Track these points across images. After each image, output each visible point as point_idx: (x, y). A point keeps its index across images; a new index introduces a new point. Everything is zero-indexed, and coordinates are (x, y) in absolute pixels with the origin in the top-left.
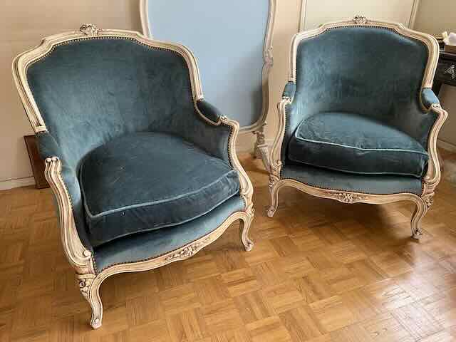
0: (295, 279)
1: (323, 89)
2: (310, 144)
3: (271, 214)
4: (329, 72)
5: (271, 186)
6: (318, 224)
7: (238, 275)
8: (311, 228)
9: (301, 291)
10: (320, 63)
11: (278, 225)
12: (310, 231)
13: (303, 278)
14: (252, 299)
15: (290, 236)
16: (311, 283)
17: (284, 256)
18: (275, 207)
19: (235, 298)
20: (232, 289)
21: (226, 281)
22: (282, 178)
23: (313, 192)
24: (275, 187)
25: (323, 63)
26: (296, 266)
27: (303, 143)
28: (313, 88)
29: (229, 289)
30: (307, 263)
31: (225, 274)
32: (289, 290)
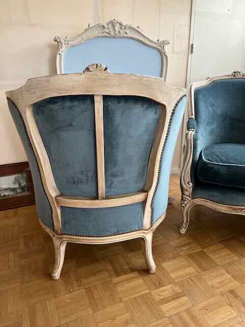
0: (222, 294)
1: (215, 126)
2: (219, 166)
3: (183, 231)
4: (219, 112)
5: (183, 205)
6: (224, 238)
7: (167, 293)
8: (221, 242)
9: (231, 306)
10: (212, 105)
11: (191, 241)
12: (220, 245)
13: (229, 291)
14: (187, 318)
15: (205, 250)
16: (239, 296)
17: (205, 270)
18: (186, 225)
19: (169, 317)
20: (164, 308)
21: (157, 298)
22: (193, 198)
23: (223, 209)
24: (188, 206)
25: (214, 105)
26: (219, 280)
27: (212, 166)
28: (208, 124)
29: (162, 307)
30: (228, 276)
31: (154, 291)
32: (220, 306)
